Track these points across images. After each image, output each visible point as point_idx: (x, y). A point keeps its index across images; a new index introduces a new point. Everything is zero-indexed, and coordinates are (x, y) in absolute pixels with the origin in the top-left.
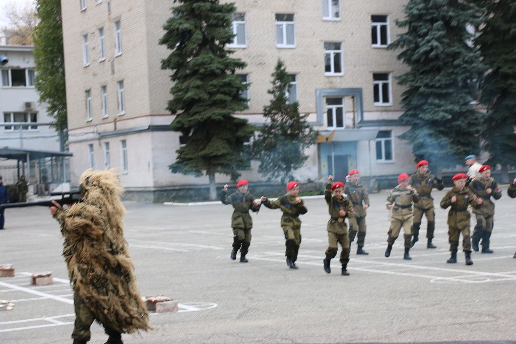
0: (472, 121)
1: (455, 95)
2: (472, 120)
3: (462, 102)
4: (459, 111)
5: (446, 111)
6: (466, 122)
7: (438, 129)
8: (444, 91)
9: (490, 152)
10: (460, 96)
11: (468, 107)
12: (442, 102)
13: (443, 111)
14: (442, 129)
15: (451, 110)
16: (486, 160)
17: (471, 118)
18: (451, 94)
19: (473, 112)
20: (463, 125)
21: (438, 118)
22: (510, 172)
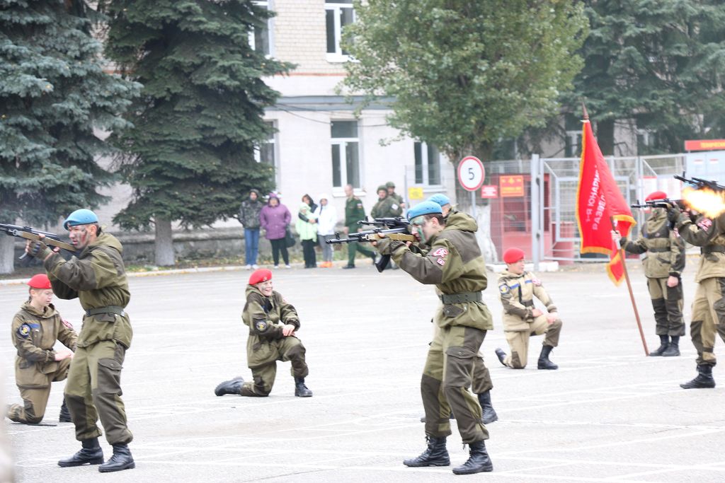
0: (100, 103)
1: (54, 31)
2: (101, 97)
3: (74, 49)
4: (68, 74)
5: (36, 73)
6: (87, 104)
7: (12, 121)
8: (30, 19)
9: (133, 184)
10: (67, 34)
11: (89, 65)
12: (24, 49)
13: (28, 71)
14: (24, 119)
15: (49, 70)
16: (125, 206)
17: (97, 93)
18: (42, 27)
19: (101, 78)
20: (78, 111)
21: (15, 90)
22: (176, 236)
